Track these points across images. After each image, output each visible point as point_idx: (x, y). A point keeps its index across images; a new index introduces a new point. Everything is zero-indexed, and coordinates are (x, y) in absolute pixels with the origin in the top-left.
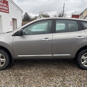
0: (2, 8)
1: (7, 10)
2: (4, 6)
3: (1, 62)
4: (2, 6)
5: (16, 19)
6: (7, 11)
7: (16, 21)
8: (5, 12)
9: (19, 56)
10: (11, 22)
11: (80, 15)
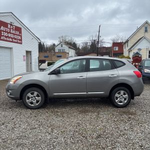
0: (14, 38)
1: (20, 40)
2: (16, 35)
3: (37, 100)
4: (14, 34)
5: (30, 52)
6: (20, 42)
7: (30, 54)
8: (17, 43)
10: (24, 56)
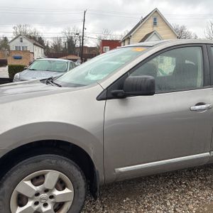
3: (56, 203)
9: (122, 169)
11: (124, 41)
